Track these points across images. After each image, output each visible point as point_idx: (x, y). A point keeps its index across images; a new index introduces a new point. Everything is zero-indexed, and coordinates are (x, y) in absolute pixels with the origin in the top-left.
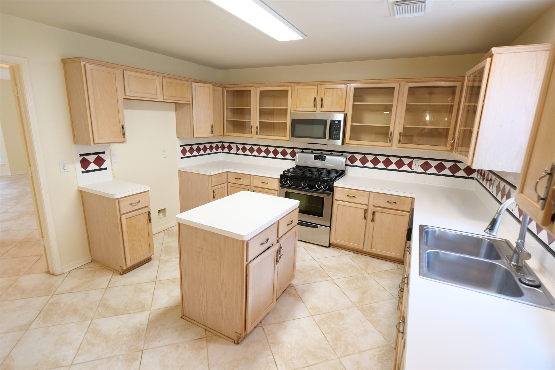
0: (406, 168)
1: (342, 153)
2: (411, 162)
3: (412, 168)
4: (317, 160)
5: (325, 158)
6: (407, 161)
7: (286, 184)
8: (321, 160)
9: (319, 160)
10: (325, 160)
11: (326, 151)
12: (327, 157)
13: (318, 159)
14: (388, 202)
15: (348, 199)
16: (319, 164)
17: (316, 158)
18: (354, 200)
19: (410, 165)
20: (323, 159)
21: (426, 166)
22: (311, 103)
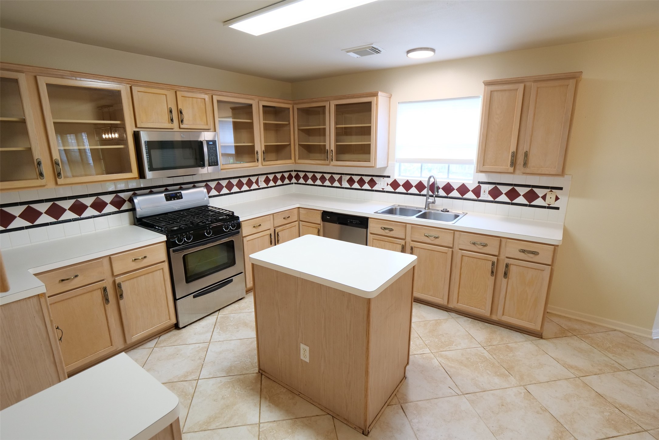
0: (254, 186)
1: (194, 184)
2: (258, 179)
3: (259, 185)
4: (171, 200)
5: (181, 195)
6: (254, 179)
8: (176, 199)
9: (174, 200)
10: (182, 198)
11: (172, 186)
12: (183, 192)
13: (173, 199)
14: (284, 218)
15: (255, 230)
16: (175, 205)
17: (169, 198)
18: (260, 229)
19: (257, 182)
20: (179, 197)
21: (267, 181)
22: (166, 116)
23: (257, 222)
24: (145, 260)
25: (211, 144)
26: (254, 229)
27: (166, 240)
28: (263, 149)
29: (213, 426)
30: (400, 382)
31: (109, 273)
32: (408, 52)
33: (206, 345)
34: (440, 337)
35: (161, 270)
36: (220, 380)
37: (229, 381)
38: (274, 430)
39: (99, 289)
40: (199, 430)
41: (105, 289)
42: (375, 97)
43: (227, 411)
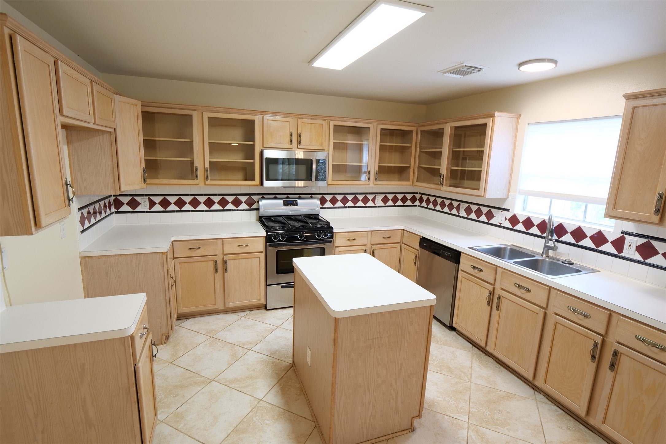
0: (370, 203)
1: (311, 195)
2: (375, 198)
3: (376, 203)
4: (288, 206)
5: (297, 203)
6: (370, 197)
7: (277, 242)
8: (292, 205)
9: (291, 206)
10: (297, 205)
11: (292, 195)
12: (299, 201)
13: (289, 205)
14: (384, 238)
15: (348, 243)
16: (290, 210)
17: (286, 204)
18: (355, 243)
19: (374, 200)
20: (295, 204)
21: (385, 200)
22: (287, 139)
23: (353, 236)
24: (247, 248)
25: (322, 163)
26: (348, 241)
27: (265, 235)
28: (377, 169)
29: (232, 386)
30: (401, 431)
31: (221, 251)
32: (521, 65)
33: (274, 328)
34: (496, 412)
35: (258, 259)
36: (263, 357)
37: (268, 360)
38: (266, 410)
39: (212, 261)
40: (223, 384)
41: (216, 262)
42: (491, 119)
43: (248, 380)
